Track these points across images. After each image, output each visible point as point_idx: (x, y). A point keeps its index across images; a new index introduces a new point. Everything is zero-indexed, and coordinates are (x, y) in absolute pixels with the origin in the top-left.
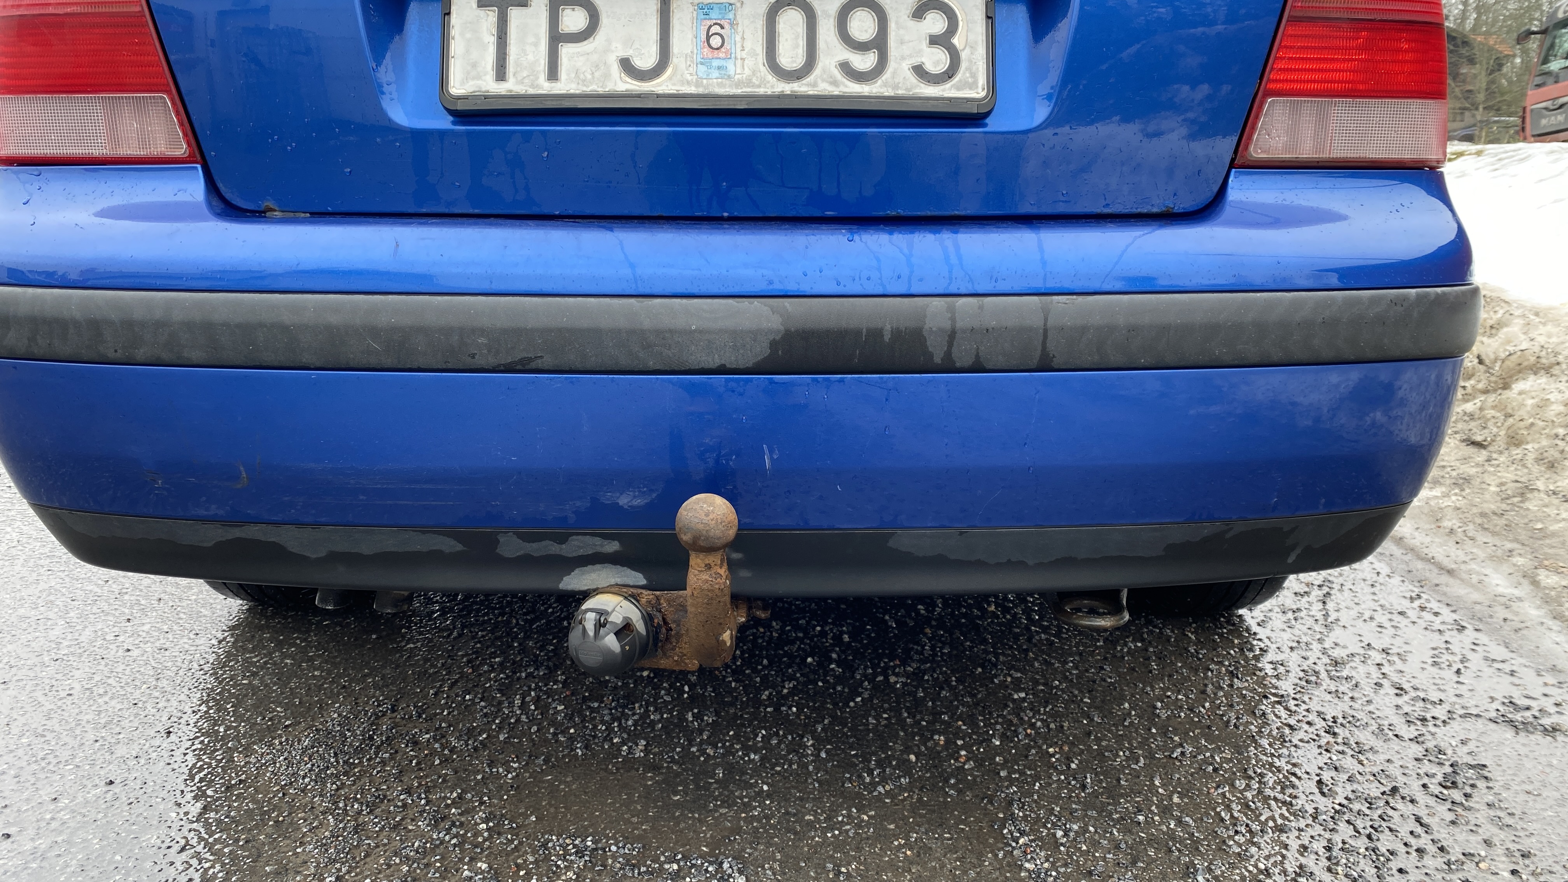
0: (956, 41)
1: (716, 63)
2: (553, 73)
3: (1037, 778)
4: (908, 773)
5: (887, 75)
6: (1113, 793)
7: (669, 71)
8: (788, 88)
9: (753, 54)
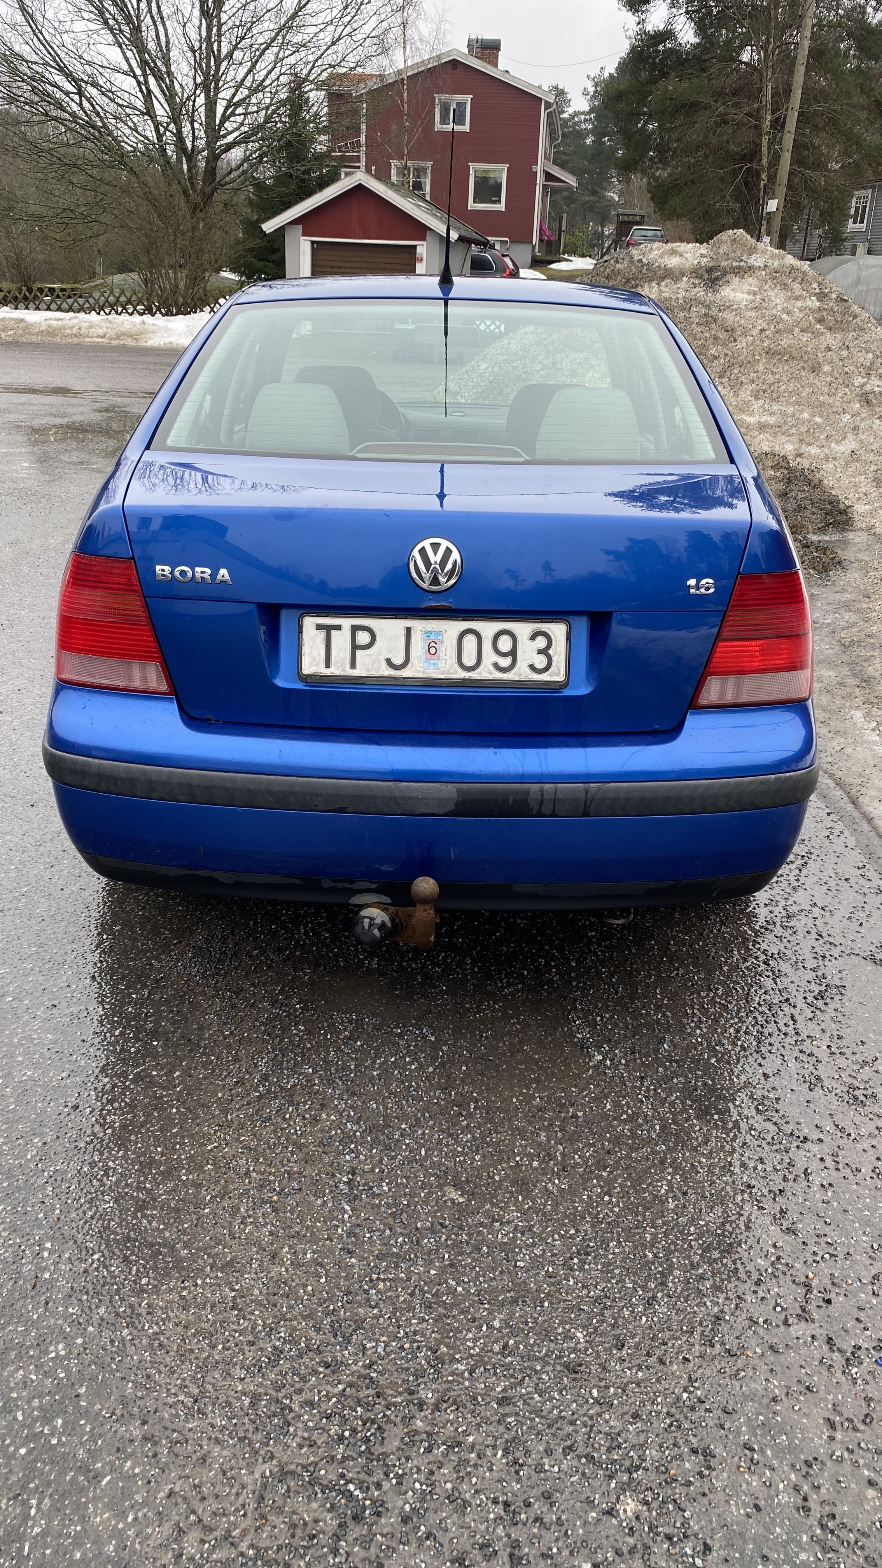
0: (550, 652)
1: (432, 662)
2: (353, 665)
3: (592, 987)
4: (522, 982)
5: (515, 669)
6: (633, 997)
7: (409, 665)
8: (467, 675)
9: (451, 658)
